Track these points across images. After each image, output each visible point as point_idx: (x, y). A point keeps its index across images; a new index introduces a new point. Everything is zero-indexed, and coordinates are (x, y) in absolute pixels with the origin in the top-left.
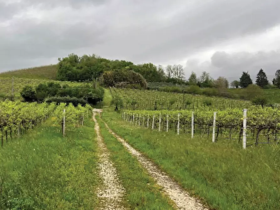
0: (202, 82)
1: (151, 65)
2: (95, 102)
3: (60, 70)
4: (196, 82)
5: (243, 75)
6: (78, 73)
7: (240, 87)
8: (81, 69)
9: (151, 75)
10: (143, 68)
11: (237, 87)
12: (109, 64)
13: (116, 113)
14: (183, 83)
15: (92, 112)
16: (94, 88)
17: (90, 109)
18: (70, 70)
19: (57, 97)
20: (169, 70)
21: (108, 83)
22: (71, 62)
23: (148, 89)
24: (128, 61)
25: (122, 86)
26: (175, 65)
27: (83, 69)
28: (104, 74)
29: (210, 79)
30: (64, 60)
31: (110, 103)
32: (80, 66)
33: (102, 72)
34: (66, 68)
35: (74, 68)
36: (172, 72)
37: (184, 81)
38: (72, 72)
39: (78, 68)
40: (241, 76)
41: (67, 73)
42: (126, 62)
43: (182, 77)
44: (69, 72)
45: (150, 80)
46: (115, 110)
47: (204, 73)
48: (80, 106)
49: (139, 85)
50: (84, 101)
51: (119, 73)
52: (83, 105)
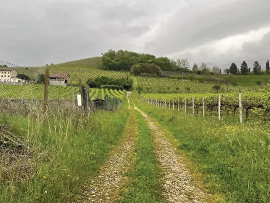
0: (202, 70)
1: (165, 59)
2: (128, 87)
3: (104, 63)
4: (197, 70)
5: (232, 65)
6: (116, 65)
7: (229, 73)
11: (228, 73)
12: (137, 58)
13: (139, 94)
14: (188, 71)
17: (125, 93)
18: (110, 62)
19: (107, 85)
21: (137, 73)
22: (110, 56)
23: (163, 76)
25: (145, 76)
26: (183, 59)
27: (119, 62)
28: (133, 67)
29: (207, 68)
30: (106, 55)
31: (136, 88)
32: (117, 59)
33: (131, 65)
34: (108, 61)
35: (113, 61)
36: (181, 64)
38: (112, 64)
39: (116, 61)
40: (231, 65)
41: (108, 64)
42: (150, 55)
43: (188, 67)
44: (110, 64)
46: (138, 92)
47: (203, 64)
48: (120, 90)
49: (156, 75)
50: (122, 87)
51: (144, 66)
52: (122, 90)
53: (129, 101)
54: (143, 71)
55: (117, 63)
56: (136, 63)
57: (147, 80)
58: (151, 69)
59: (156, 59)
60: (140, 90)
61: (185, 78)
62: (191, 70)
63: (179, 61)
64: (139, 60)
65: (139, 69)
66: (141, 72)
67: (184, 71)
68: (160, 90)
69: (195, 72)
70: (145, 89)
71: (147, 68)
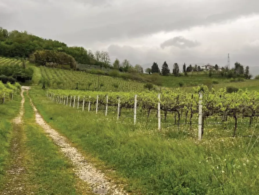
0: (123, 67)
1: (82, 49)
2: (24, 80)
4: (119, 67)
5: (154, 64)
6: (8, 49)
8: (11, 45)
9: (82, 57)
10: (75, 51)
11: (150, 73)
12: (41, 43)
13: (42, 90)
14: (109, 67)
15: (20, 89)
16: (24, 68)
17: (19, 87)
20: (97, 55)
21: (40, 62)
23: (78, 70)
24: (62, 42)
25: (52, 66)
26: (102, 52)
28: (35, 53)
29: (129, 66)
31: (38, 82)
32: (9, 41)
33: (34, 50)
36: (100, 57)
37: (109, 65)
39: (7, 43)
42: (60, 42)
43: (108, 62)
45: (80, 62)
46: (43, 88)
47: (126, 60)
49: (69, 66)
50: (13, 79)
51: (51, 54)
52: (13, 83)
54: (50, 60)
55: (8, 46)
56: (39, 49)
57: (56, 73)
58: (62, 59)
59: (68, 48)
61: (106, 74)
62: (112, 66)
63: (98, 54)
64: (44, 46)
65: (44, 58)
66: (47, 61)
67: (104, 66)
68: (77, 85)
69: (117, 69)
70: (53, 83)
71: (56, 57)
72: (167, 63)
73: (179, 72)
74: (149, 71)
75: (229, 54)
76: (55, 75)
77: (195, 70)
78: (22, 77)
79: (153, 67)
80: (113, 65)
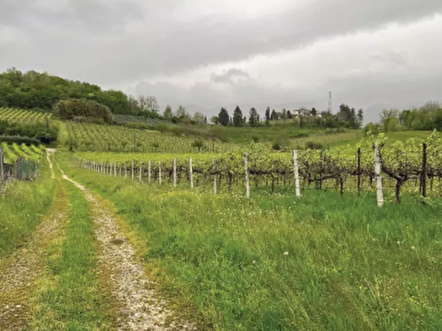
0: (178, 117)
2: (48, 141)
4: (171, 116)
5: (221, 111)
6: (24, 97)
7: (218, 123)
8: (28, 92)
9: (121, 105)
12: (66, 88)
13: (70, 153)
14: (157, 117)
15: (46, 153)
17: (44, 151)
18: (11, 93)
19: (6, 135)
22: (12, 80)
23: (115, 123)
25: (81, 121)
26: (148, 96)
27: (30, 93)
28: (59, 104)
29: (186, 114)
31: (64, 143)
32: (25, 87)
33: (57, 99)
34: (5, 89)
35: (17, 90)
36: (145, 104)
37: (158, 114)
39: (23, 90)
41: (6, 96)
43: (156, 110)
44: (10, 95)
46: (69, 150)
47: (181, 108)
48: (33, 146)
49: (101, 120)
50: (36, 140)
51: (79, 104)
52: (37, 145)
53: (51, 166)
55: (25, 94)
56: (64, 98)
57: (86, 130)
58: (92, 110)
59: (102, 92)
60: (72, 146)
61: (152, 128)
63: (142, 100)
64: (70, 92)
65: (70, 109)
66: (74, 114)
67: (150, 116)
68: (110, 146)
69: (168, 119)
70: (82, 144)
71: (85, 109)
72: (240, 108)
73: (260, 120)
74: (215, 120)
75: (330, 92)
76: (84, 133)
77: (283, 116)
78: (46, 138)
79: (220, 114)
80: (163, 115)
